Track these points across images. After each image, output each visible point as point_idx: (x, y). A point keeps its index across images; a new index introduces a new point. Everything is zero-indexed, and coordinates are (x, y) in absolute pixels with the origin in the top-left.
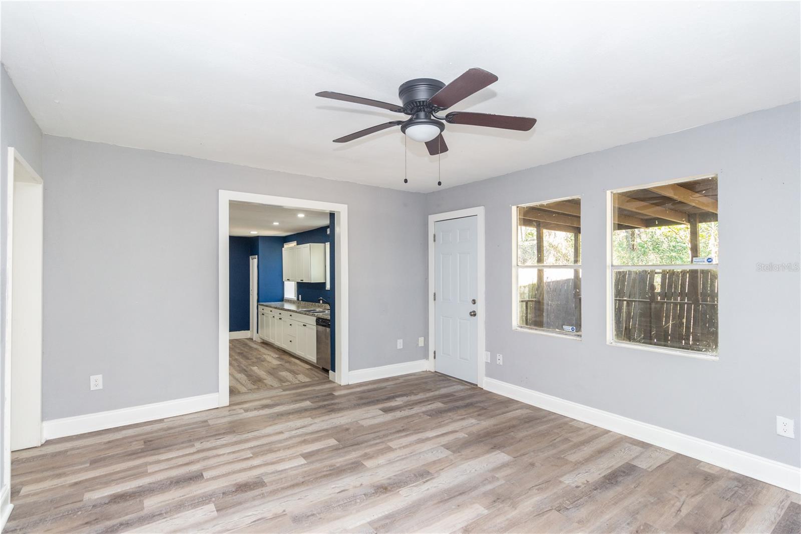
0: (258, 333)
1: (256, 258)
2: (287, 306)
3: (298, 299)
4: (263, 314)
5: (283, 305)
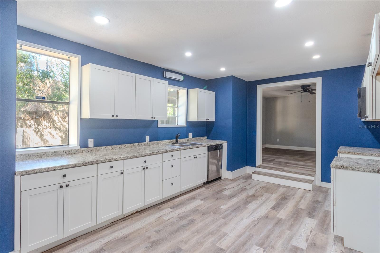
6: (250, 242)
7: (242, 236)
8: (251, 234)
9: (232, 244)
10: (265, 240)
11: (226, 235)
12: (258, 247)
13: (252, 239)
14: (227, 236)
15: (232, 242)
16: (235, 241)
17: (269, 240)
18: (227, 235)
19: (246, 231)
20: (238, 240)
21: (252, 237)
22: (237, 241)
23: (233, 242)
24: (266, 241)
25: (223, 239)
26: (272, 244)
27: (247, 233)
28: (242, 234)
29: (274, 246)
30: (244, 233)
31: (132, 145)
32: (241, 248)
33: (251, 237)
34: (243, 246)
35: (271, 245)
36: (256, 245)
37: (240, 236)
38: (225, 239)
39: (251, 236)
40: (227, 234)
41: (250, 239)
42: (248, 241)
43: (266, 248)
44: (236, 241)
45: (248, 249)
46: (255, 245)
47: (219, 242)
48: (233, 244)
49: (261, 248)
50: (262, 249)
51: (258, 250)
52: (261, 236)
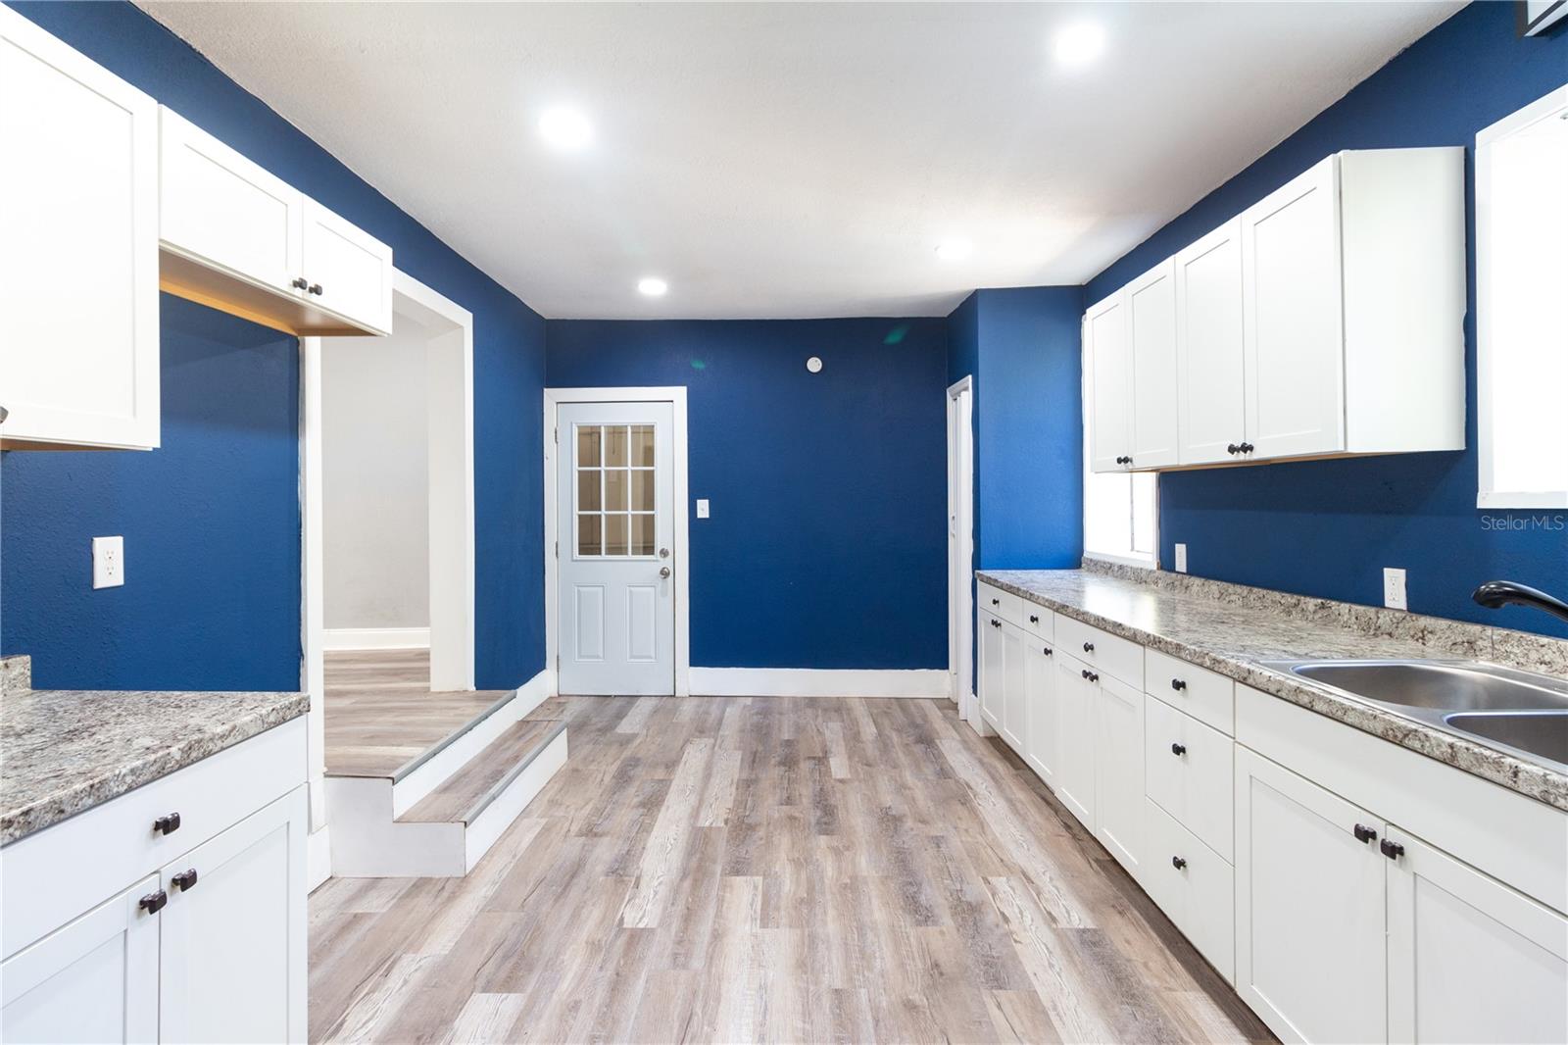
0: (975, 692)
1: (966, 389)
2: (1101, 598)
3: (1166, 562)
4: (995, 624)
5: (1079, 592)
6: (674, 928)
7: (711, 943)
8: (685, 966)
9: (723, 901)
10: (626, 963)
11: (761, 920)
12: (641, 926)
13: (670, 948)
14: (756, 919)
15: (725, 905)
16: (721, 911)
17: (610, 972)
18: (758, 921)
19: (709, 972)
20: (715, 922)
21: (675, 956)
22: (716, 916)
23: (724, 907)
24: (622, 962)
25: (760, 903)
26: (599, 959)
27: (697, 963)
28: (714, 951)
29: (591, 953)
30: (711, 959)
31: (1290, 599)
32: (690, 900)
33: (676, 951)
34: (688, 908)
35: (603, 953)
36: (652, 931)
37: (717, 936)
38: (752, 905)
39: (682, 959)
40: (764, 925)
41: (680, 942)
42: (684, 933)
43: (617, 936)
44: (719, 914)
45: (669, 905)
46: (653, 927)
47: (760, 887)
48: (721, 901)
49: (632, 929)
50: (630, 926)
51: (639, 917)
52: (643, 976)
